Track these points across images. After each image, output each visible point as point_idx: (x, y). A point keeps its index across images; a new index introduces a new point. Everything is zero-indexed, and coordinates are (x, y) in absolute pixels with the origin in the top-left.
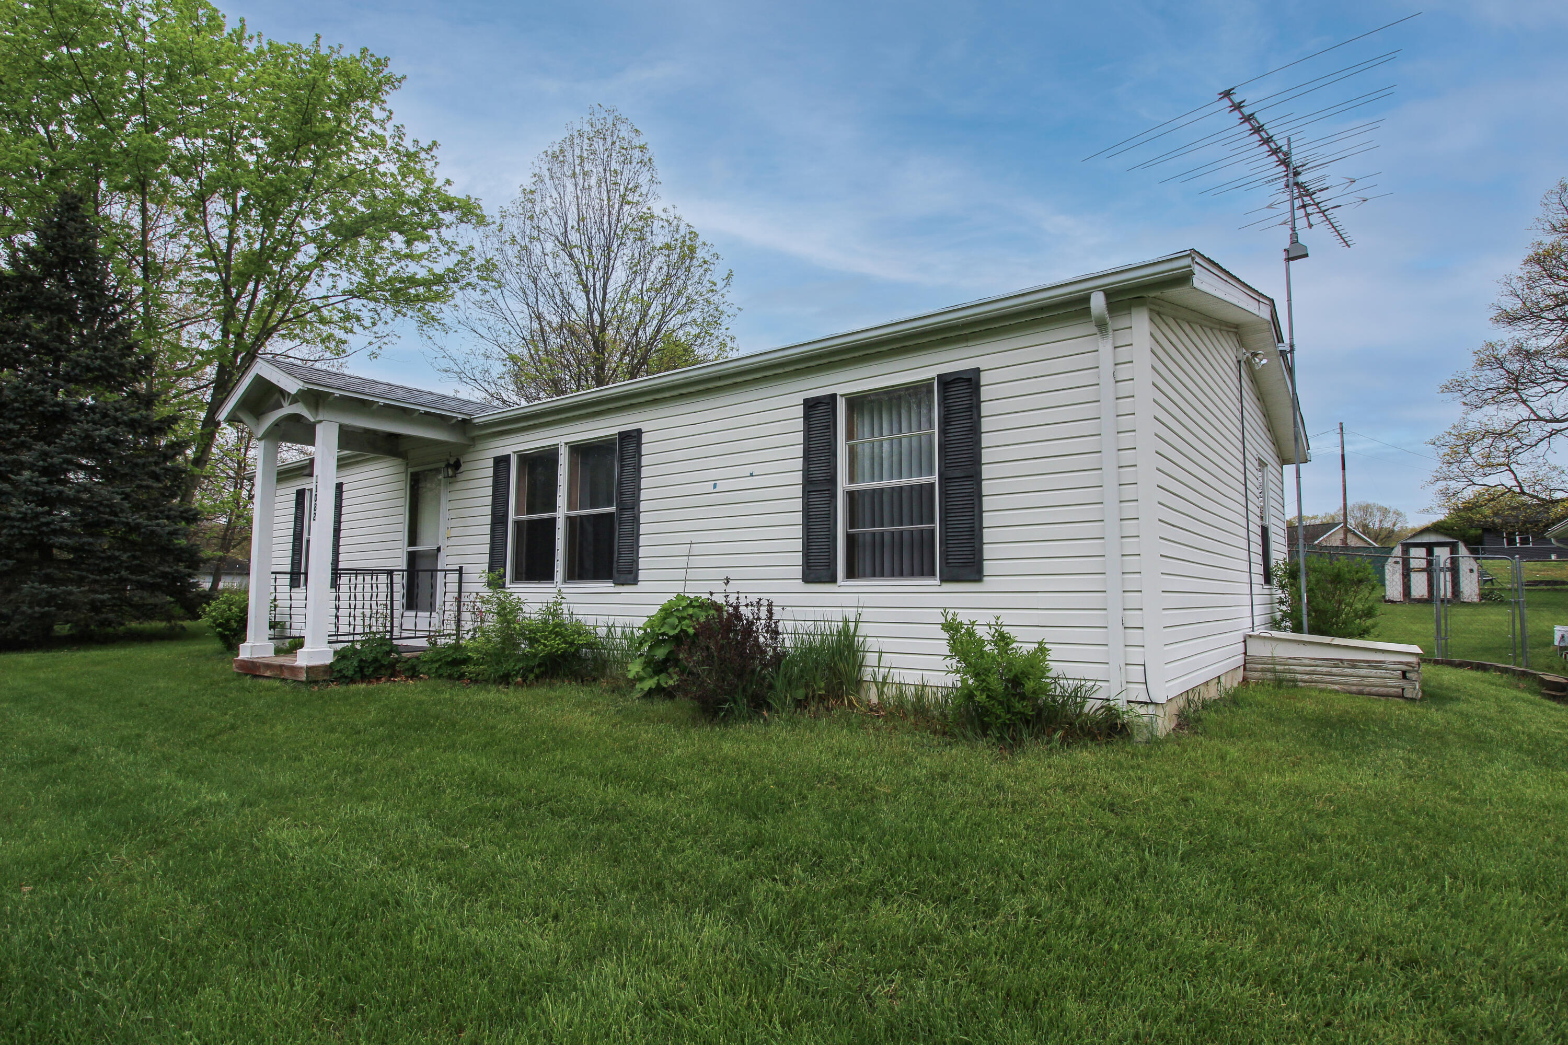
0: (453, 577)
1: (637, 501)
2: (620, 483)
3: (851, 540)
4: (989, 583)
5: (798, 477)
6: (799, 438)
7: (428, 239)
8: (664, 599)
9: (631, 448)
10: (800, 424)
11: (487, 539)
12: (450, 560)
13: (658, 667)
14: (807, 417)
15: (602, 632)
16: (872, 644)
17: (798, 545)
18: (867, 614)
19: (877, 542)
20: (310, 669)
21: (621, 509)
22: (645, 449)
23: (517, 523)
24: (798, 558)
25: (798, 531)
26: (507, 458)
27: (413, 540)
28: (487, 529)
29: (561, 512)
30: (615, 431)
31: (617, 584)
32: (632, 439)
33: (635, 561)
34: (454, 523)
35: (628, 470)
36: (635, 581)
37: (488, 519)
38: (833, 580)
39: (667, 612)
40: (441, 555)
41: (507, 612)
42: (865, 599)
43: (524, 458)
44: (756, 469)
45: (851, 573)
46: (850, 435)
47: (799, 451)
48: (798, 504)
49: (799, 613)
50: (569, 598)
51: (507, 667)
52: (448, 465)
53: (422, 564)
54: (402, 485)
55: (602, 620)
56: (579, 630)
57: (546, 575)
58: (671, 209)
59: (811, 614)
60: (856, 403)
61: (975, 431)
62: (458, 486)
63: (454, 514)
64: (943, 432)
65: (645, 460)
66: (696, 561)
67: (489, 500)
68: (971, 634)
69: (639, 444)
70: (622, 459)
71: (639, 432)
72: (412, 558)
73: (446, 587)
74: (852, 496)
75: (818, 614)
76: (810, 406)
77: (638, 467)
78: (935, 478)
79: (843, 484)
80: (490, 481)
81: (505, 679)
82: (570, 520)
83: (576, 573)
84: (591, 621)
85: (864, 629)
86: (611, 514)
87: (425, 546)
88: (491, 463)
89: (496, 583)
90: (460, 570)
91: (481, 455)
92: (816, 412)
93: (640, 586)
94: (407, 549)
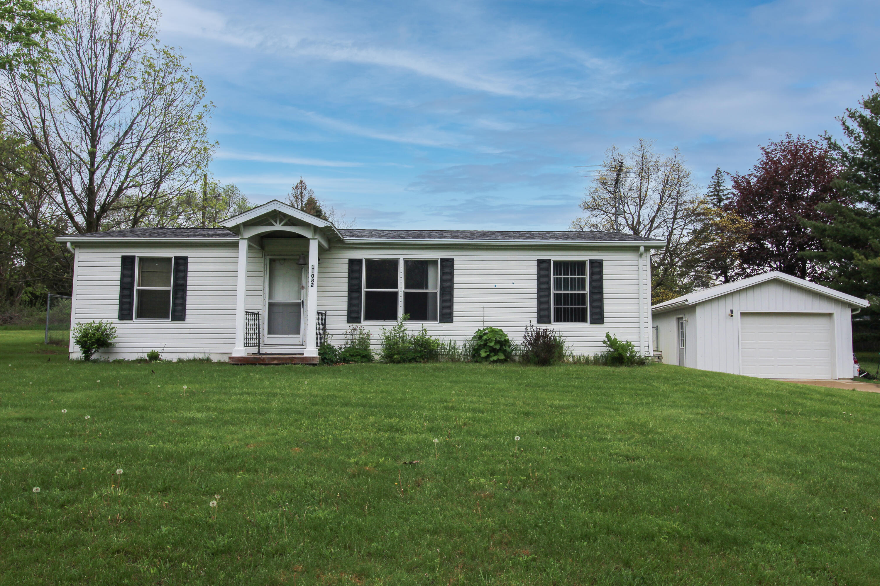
1: (452, 288)
2: (442, 280)
3: (555, 310)
5: (535, 286)
6: (535, 272)
9: (448, 265)
10: (535, 267)
11: (346, 299)
14: (538, 265)
17: (535, 310)
19: (567, 310)
21: (442, 290)
22: (456, 267)
23: (366, 293)
24: (535, 315)
25: (535, 305)
26: (359, 260)
27: (271, 296)
28: (345, 294)
29: (401, 290)
30: (438, 257)
31: (441, 322)
32: (448, 262)
33: (451, 313)
35: (447, 274)
36: (452, 321)
37: (346, 289)
40: (303, 305)
43: (371, 261)
44: (516, 281)
47: (535, 277)
48: (535, 296)
54: (262, 264)
57: (390, 317)
61: (601, 279)
64: (591, 278)
65: (456, 272)
67: (346, 280)
69: (453, 265)
70: (442, 270)
71: (451, 260)
72: (272, 305)
74: (555, 295)
76: (540, 262)
77: (452, 274)
78: (587, 292)
79: (553, 290)
80: (347, 270)
82: (408, 294)
87: (284, 299)
88: (347, 261)
90: (325, 313)
91: (340, 256)
92: (542, 264)
93: (454, 323)
94: (267, 300)
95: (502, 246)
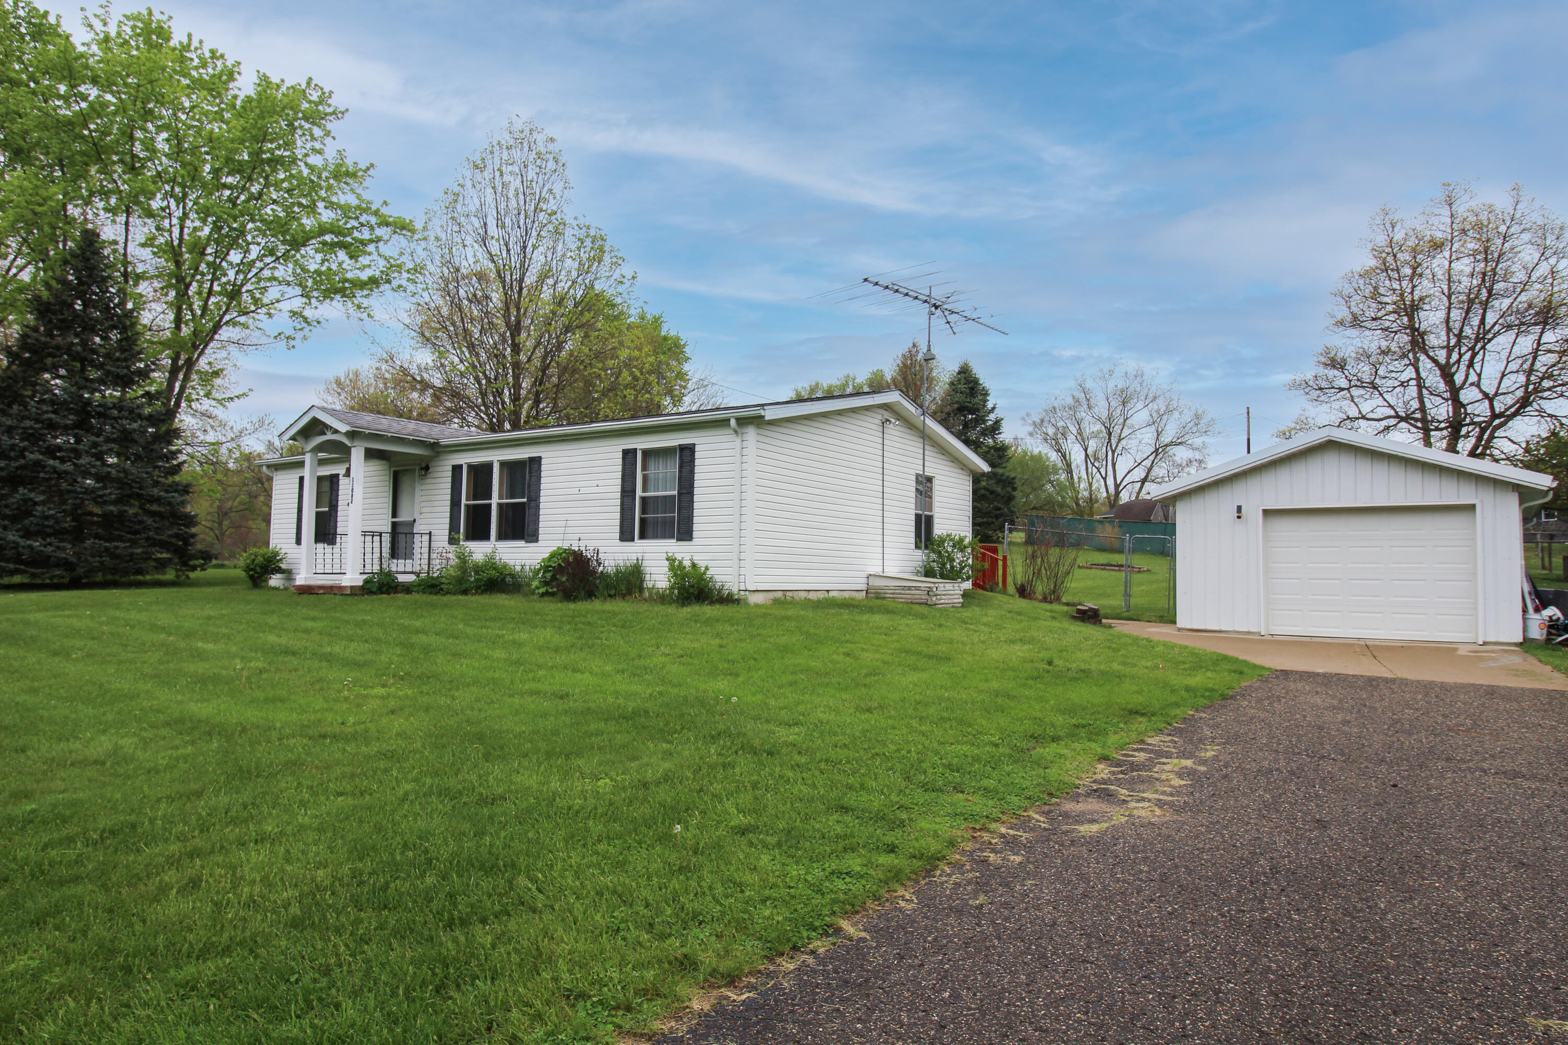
0: (426, 538)
1: (539, 496)
2: (529, 486)
3: (643, 521)
4: (695, 541)
5: (619, 489)
6: (620, 468)
7: (370, 254)
8: (551, 549)
9: (536, 466)
10: (620, 461)
11: (448, 515)
12: (421, 527)
13: (546, 583)
14: (624, 458)
15: (518, 568)
16: (648, 570)
17: (618, 522)
18: (647, 556)
19: (656, 521)
20: (352, 587)
21: (529, 500)
22: (543, 468)
23: (467, 506)
24: (617, 529)
25: (618, 515)
26: (461, 466)
27: (394, 515)
28: (448, 509)
29: (495, 501)
30: (526, 456)
31: (527, 542)
32: (536, 462)
33: (537, 530)
34: (424, 504)
35: (534, 479)
36: (537, 541)
37: (449, 503)
38: (633, 540)
39: (552, 556)
40: (416, 524)
41: (463, 558)
42: (647, 549)
43: (471, 467)
44: (600, 483)
45: (643, 536)
46: (644, 468)
47: (620, 475)
48: (618, 502)
49: (617, 556)
50: (500, 550)
51: (464, 586)
52: (422, 469)
53: (401, 529)
54: (387, 478)
55: (518, 562)
56: (505, 566)
57: (485, 536)
58: (581, 217)
59: (621, 556)
60: (647, 453)
61: (692, 472)
62: (428, 481)
63: (424, 498)
64: (680, 472)
65: (543, 474)
66: (569, 530)
67: (449, 491)
68: (680, 562)
69: (540, 465)
70: (530, 472)
71: (540, 458)
72: (394, 525)
73: (420, 545)
74: (643, 499)
75: (625, 556)
76: (626, 453)
77: (539, 478)
78: (676, 493)
79: (639, 493)
80: (450, 480)
81: (465, 592)
82: (500, 506)
83: (501, 537)
84: (511, 563)
85: (645, 563)
86: (523, 503)
87: (403, 517)
88: (450, 468)
89: (452, 541)
90: (430, 534)
91: (443, 463)
92: (629, 455)
93: (540, 543)
94: (391, 520)
95: (582, 434)
